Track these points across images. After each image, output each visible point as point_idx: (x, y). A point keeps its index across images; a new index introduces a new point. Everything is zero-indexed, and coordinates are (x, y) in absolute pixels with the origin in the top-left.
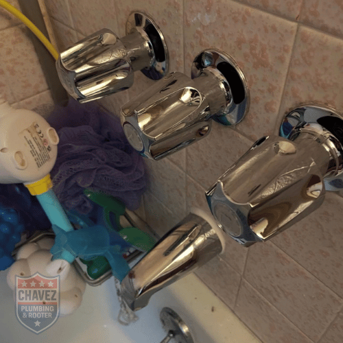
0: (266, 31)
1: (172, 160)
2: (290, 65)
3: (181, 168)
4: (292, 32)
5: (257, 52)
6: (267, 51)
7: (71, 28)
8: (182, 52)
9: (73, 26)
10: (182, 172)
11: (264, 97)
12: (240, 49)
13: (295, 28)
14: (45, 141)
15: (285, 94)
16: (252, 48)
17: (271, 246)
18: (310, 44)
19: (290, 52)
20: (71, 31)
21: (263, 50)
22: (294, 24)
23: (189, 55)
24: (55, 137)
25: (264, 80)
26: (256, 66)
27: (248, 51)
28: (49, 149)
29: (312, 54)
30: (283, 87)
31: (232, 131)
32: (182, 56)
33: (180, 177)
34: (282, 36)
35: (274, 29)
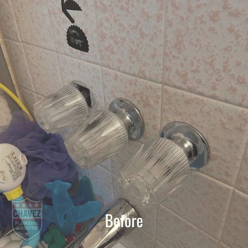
0: (147, 89)
1: (102, 166)
2: (162, 105)
3: (109, 170)
4: (160, 89)
5: (144, 99)
6: (149, 99)
7: (33, 92)
8: (103, 101)
9: (34, 91)
10: (109, 173)
11: (151, 122)
12: (135, 98)
13: (161, 87)
14: (19, 163)
15: (162, 119)
16: (142, 98)
17: (170, 213)
18: (169, 94)
19: (161, 98)
20: (33, 93)
21: (147, 98)
22: (161, 85)
23: (107, 103)
24: (25, 160)
25: (150, 113)
26: (144, 106)
27: (139, 99)
28: (21, 168)
29: (171, 99)
30: (160, 116)
31: (137, 142)
32: (104, 104)
33: (109, 176)
34: (155, 91)
35: (151, 88)
